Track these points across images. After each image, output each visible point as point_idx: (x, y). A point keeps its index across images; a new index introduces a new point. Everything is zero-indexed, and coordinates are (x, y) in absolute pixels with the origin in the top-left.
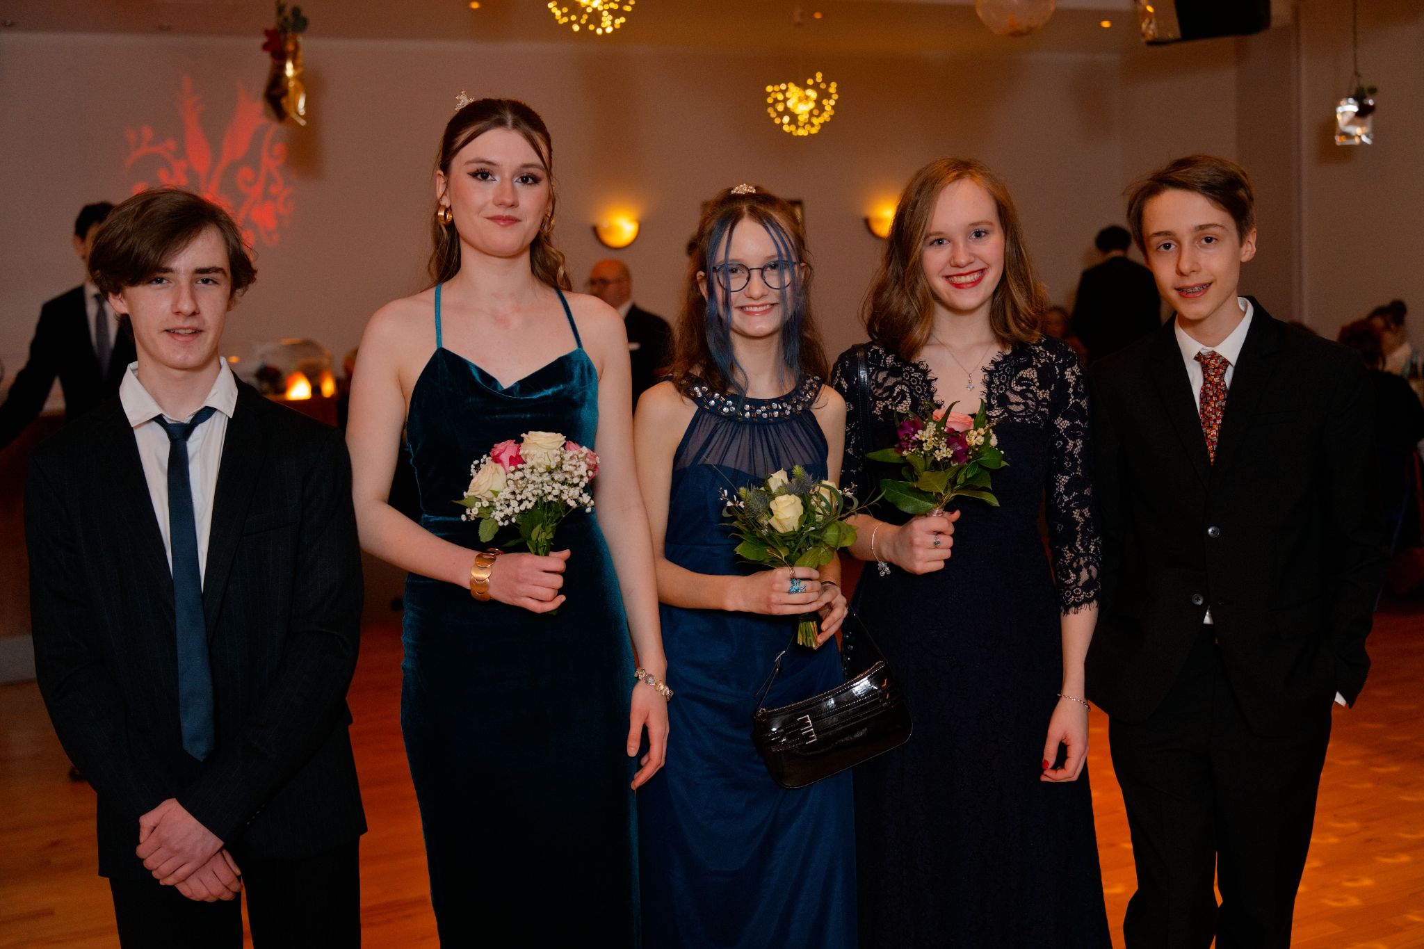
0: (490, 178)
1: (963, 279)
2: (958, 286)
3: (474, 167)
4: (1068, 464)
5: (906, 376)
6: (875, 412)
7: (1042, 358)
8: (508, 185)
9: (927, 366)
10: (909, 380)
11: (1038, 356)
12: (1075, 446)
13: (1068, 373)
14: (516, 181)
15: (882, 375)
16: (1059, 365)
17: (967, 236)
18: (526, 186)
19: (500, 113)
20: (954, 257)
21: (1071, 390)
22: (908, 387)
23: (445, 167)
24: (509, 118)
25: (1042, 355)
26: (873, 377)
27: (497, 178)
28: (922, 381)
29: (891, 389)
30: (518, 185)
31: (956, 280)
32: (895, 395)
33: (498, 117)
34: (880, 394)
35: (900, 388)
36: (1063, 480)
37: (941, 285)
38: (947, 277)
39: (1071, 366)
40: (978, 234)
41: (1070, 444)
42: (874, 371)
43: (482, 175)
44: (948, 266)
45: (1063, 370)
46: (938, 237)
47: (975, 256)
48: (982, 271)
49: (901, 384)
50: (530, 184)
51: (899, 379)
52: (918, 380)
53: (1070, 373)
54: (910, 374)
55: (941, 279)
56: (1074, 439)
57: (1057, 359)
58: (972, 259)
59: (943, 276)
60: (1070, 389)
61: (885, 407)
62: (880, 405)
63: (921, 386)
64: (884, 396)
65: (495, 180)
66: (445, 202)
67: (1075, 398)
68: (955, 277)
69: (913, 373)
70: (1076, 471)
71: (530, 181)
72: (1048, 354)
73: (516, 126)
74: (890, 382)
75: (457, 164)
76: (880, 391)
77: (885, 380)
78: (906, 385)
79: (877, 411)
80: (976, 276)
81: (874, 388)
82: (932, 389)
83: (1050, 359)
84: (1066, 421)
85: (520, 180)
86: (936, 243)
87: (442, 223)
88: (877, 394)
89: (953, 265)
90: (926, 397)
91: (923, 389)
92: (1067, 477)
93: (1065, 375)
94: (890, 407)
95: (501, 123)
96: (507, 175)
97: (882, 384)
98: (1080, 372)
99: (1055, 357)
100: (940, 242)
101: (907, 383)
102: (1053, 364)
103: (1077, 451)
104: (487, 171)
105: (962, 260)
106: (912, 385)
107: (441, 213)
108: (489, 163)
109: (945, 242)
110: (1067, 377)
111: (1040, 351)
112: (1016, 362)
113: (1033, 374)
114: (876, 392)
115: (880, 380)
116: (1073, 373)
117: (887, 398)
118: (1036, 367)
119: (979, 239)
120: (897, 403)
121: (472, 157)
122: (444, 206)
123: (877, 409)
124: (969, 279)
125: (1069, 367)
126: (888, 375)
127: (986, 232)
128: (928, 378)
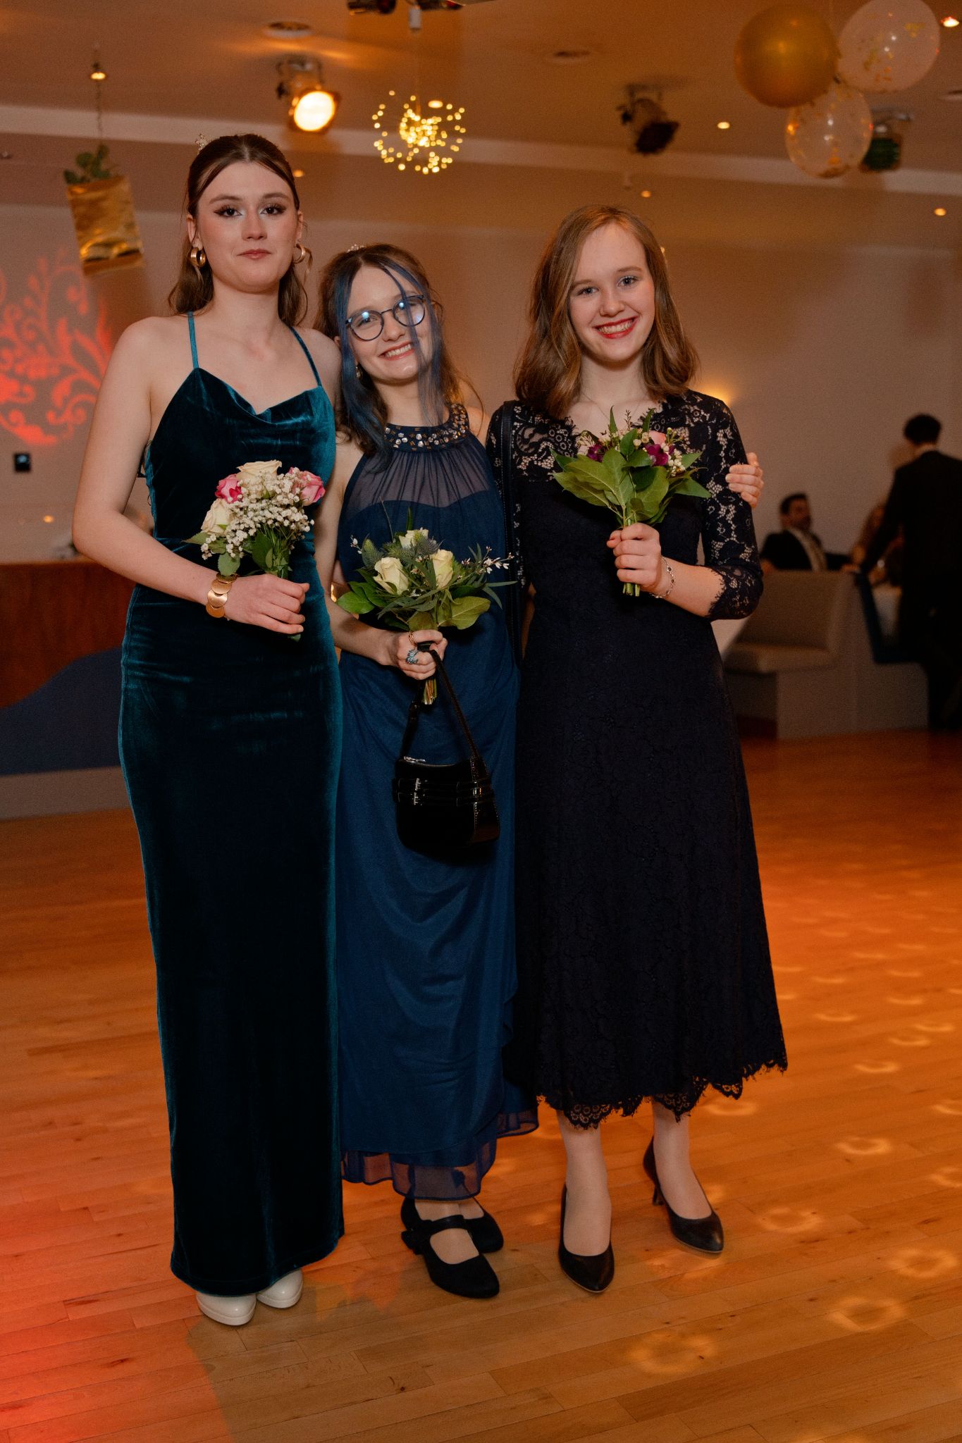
0: (236, 213)
1: (613, 329)
2: (609, 336)
3: (219, 204)
4: (722, 530)
5: (552, 433)
6: (520, 467)
7: (696, 417)
8: (253, 217)
9: (572, 421)
10: (554, 437)
11: (691, 415)
12: (728, 512)
13: (720, 434)
14: (261, 213)
15: (528, 432)
16: (712, 425)
17: (616, 283)
18: (272, 217)
19: (236, 148)
20: (603, 306)
21: (722, 454)
22: (553, 444)
23: (193, 209)
24: (246, 150)
25: (696, 414)
26: (520, 433)
27: (243, 212)
28: (568, 438)
29: (537, 445)
30: (264, 217)
31: (607, 330)
32: (540, 450)
33: (234, 151)
34: (526, 450)
35: (545, 444)
36: (717, 546)
37: (591, 336)
38: (598, 328)
39: (724, 427)
40: (627, 281)
41: (722, 510)
42: (521, 427)
43: (227, 212)
44: (598, 315)
45: (715, 431)
46: (586, 286)
47: (626, 304)
48: (633, 319)
49: (546, 440)
50: (275, 214)
51: (545, 436)
52: (563, 437)
53: (722, 435)
54: (556, 431)
55: (591, 329)
56: (726, 503)
57: (711, 419)
58: (622, 307)
59: (593, 327)
60: (722, 452)
61: (531, 462)
62: (526, 460)
63: (566, 442)
64: (530, 451)
65: (241, 215)
66: (198, 245)
67: (726, 463)
68: (605, 328)
69: (558, 430)
70: (731, 537)
71: (275, 211)
72: (702, 413)
73: (253, 157)
74: (537, 438)
75: (204, 205)
76: (526, 447)
77: (531, 436)
78: (551, 442)
79: (522, 466)
80: (627, 325)
81: (520, 443)
82: (576, 445)
83: (704, 417)
84: (718, 486)
85: (266, 212)
86: (584, 293)
87: (195, 264)
88: (523, 450)
89: (603, 314)
90: (570, 454)
91: (568, 446)
92: (722, 544)
93: (717, 437)
94: (535, 463)
95: (239, 157)
96: (252, 208)
97: (528, 440)
98: (732, 435)
99: (710, 417)
100: (588, 291)
101: (552, 440)
102: (706, 423)
103: (730, 517)
104: (231, 207)
105: (612, 307)
106: (557, 442)
107: (194, 255)
108: (233, 198)
109: (594, 290)
110: (719, 439)
111: (696, 410)
112: (666, 421)
113: (685, 433)
114: (522, 447)
115: (526, 436)
116: (725, 436)
117: (532, 454)
118: (689, 426)
119: (628, 287)
120: (543, 459)
121: (215, 195)
122: (197, 248)
123: (523, 463)
124: (619, 328)
125: (721, 429)
126: (535, 432)
127: (635, 279)
128: (573, 434)
